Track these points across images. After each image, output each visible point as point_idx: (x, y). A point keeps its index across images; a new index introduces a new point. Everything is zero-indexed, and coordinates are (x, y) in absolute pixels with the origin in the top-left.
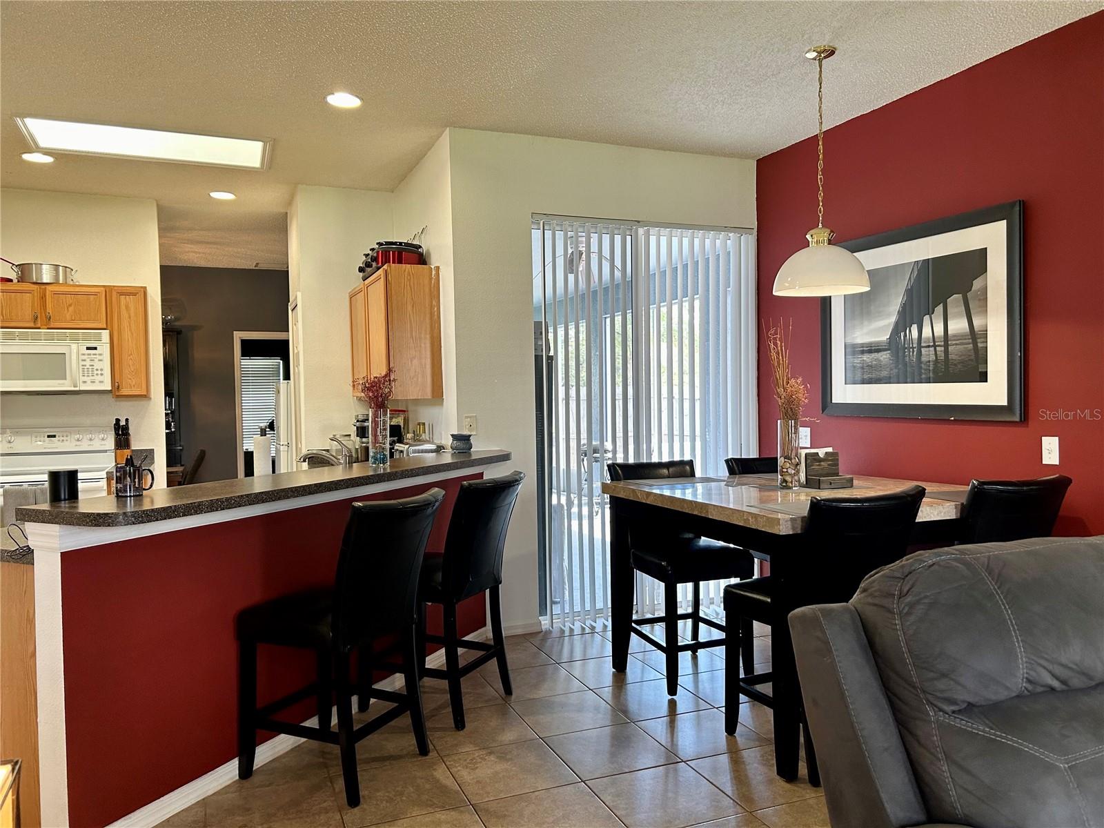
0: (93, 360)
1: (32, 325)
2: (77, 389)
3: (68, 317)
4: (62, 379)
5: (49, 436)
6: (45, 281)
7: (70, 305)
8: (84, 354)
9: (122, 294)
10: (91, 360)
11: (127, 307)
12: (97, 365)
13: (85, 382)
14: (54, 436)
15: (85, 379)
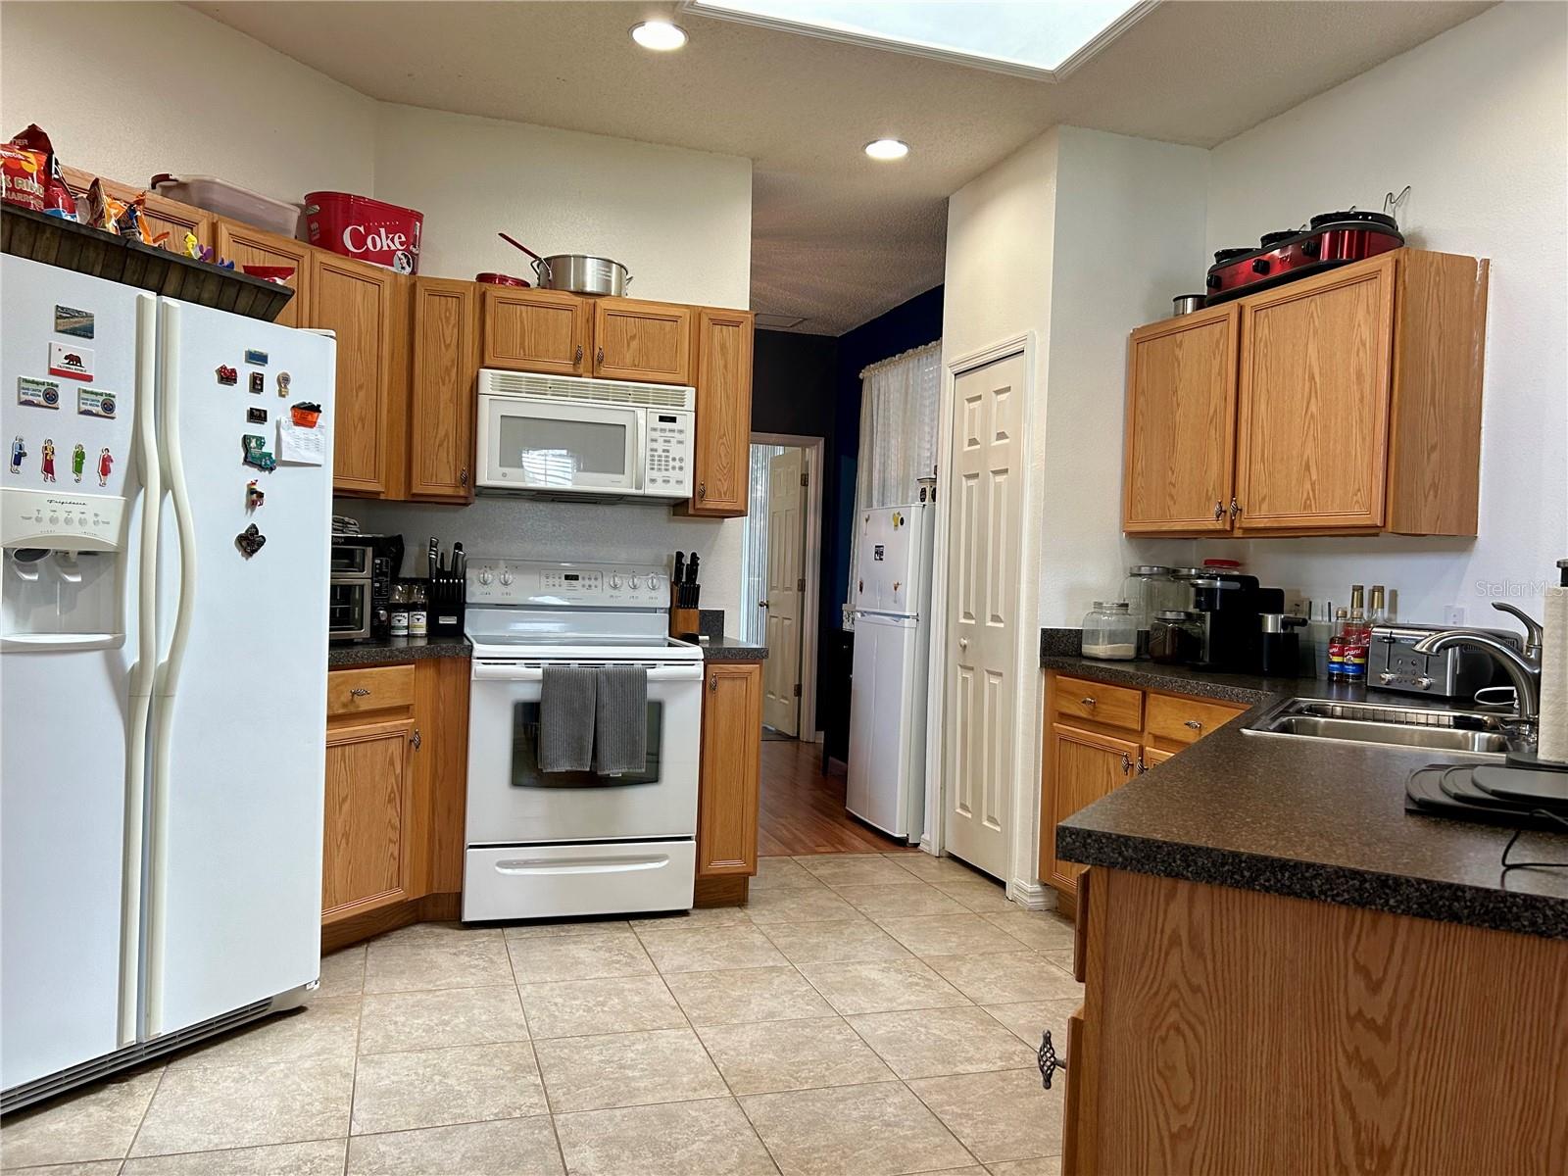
0: (669, 441)
1: (571, 370)
2: (640, 492)
3: (628, 360)
4: (620, 473)
5: (567, 577)
6: (589, 288)
7: (633, 337)
8: (655, 430)
9: (716, 322)
10: (665, 441)
11: (723, 347)
12: (676, 451)
13: (653, 481)
14: (576, 578)
15: (655, 474)
